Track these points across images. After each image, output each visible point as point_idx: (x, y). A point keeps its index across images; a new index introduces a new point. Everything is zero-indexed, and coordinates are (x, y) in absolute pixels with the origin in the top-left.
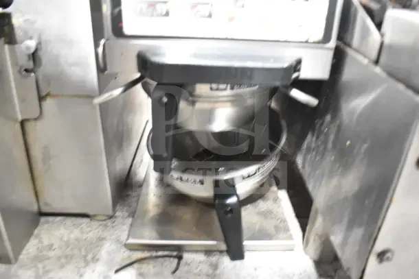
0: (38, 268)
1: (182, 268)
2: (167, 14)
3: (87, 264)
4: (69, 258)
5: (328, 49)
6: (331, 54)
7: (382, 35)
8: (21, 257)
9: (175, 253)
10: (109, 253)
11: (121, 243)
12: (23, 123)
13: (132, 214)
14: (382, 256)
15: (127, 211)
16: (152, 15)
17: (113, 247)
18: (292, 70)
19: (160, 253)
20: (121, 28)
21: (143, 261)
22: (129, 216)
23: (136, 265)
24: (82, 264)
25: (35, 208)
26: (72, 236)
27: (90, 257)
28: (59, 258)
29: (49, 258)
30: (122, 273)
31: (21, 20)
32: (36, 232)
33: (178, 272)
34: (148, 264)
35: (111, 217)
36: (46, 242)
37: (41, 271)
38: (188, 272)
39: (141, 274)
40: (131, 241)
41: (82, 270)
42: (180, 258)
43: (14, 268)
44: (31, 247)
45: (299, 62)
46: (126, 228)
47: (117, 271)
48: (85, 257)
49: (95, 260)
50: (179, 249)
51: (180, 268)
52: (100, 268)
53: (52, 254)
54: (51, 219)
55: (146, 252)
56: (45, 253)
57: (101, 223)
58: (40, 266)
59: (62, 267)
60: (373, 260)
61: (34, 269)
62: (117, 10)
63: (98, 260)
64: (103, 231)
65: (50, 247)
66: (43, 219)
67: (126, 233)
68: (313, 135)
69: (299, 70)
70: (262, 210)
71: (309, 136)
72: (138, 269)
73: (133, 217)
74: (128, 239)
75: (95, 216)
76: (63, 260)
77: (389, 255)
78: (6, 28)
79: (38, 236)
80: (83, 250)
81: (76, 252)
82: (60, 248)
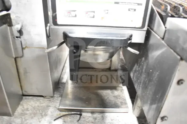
0: (22, 118)
1: (82, 119)
2: (76, 16)
4: (35, 114)
5: (144, 30)
6: (145, 32)
7: (166, 28)
8: (15, 113)
9: (79, 113)
10: (51, 112)
11: (57, 108)
12: (15, 59)
13: (61, 96)
14: (163, 118)
15: (59, 94)
16: (69, 17)
17: (53, 110)
18: (128, 40)
19: (73, 113)
20: (56, 21)
21: (65, 116)
22: (60, 97)
23: (62, 118)
24: (41, 117)
25: (21, 93)
26: (36, 105)
27: (43, 114)
28: (31, 114)
29: (27, 114)
30: (57, 121)
31: (14, 16)
32: (21, 103)
33: (80, 121)
34: (68, 117)
35: (52, 97)
36: (25, 107)
37: (24, 120)
39: (64, 122)
40: (61, 107)
41: (40, 120)
42: (81, 115)
43: (12, 118)
44: (19, 109)
45: (131, 36)
46: (59, 101)
47: (55, 120)
48: (41, 114)
49: (46, 115)
50: (81, 111)
52: (47, 118)
53: (28, 112)
54: (27, 97)
55: (67, 112)
56: (25, 112)
57: (48, 99)
58: (23, 117)
59: (32, 118)
60: (159, 120)
61: (20, 119)
62: (55, 14)
63: (47, 115)
64: (49, 103)
65: (27, 109)
66: (24, 97)
67: (59, 104)
68: (137, 65)
69: (131, 40)
70: (115, 95)
71: (136, 66)
73: (61, 97)
74: (59, 107)
75: (45, 96)
76: (33, 115)
77: (166, 118)
78: (8, 20)
79: (22, 105)
80: (41, 111)
81: (38, 112)
82: (31, 110)
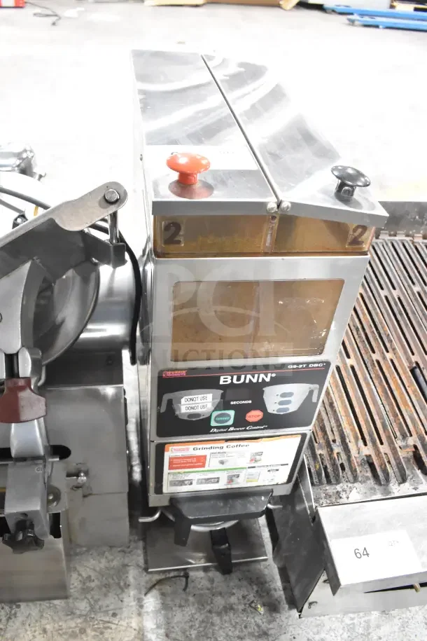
0: (88, 599)
1: (191, 585)
3: (122, 590)
4: (107, 586)
9: (182, 573)
10: (134, 578)
11: (141, 567)
14: (310, 605)
17: (136, 572)
19: (172, 574)
23: (157, 587)
24: (120, 591)
26: (102, 566)
27: (122, 584)
28: (100, 588)
29: (93, 589)
33: (188, 590)
36: (84, 574)
37: (92, 601)
38: (194, 587)
39: (163, 594)
41: (121, 596)
42: (187, 576)
43: (71, 601)
44: (75, 581)
46: (140, 552)
47: (146, 594)
48: (119, 584)
49: (127, 586)
51: (189, 585)
52: (132, 592)
53: (93, 585)
56: (88, 584)
58: (89, 596)
59: (106, 595)
61: (86, 600)
63: (129, 585)
64: (124, 557)
65: (90, 579)
72: (160, 590)
76: (104, 589)
79: (76, 570)
80: (115, 578)
81: (111, 581)
82: (97, 579)
